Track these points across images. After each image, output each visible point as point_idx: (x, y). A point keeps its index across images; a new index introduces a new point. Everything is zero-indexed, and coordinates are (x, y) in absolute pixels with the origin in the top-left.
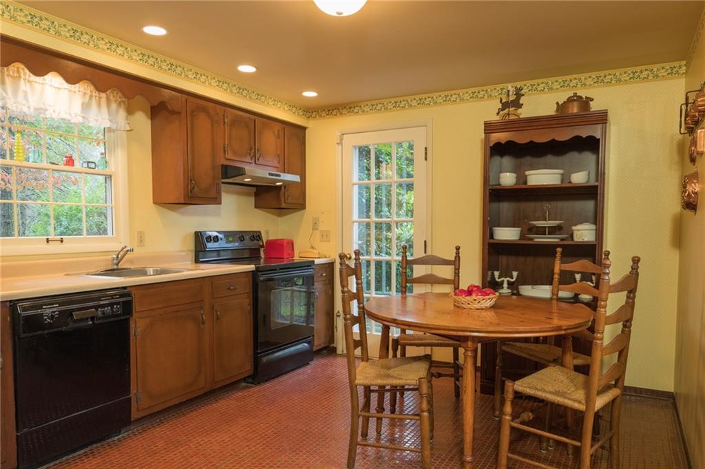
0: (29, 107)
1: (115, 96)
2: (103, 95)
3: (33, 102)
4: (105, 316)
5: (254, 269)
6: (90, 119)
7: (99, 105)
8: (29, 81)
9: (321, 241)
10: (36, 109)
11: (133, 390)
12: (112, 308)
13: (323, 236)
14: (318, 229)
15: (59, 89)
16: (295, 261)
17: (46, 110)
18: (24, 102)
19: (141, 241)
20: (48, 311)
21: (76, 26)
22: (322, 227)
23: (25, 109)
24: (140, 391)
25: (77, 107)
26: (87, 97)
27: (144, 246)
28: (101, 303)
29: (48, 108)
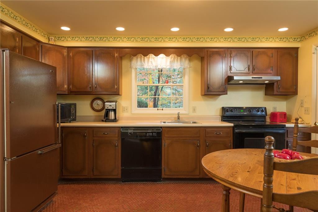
0: (153, 66)
1: (184, 56)
2: (179, 57)
3: (154, 64)
4: (150, 136)
5: (233, 126)
6: (174, 66)
7: (177, 61)
8: (153, 58)
9: (305, 114)
10: (155, 66)
11: (163, 166)
12: (153, 134)
13: (305, 110)
14: (303, 107)
15: (163, 58)
16: (266, 124)
17: (158, 66)
18: (151, 65)
19: (194, 110)
20: (130, 131)
21: (156, 37)
22: (306, 105)
23: (152, 67)
24: (166, 167)
25: (168, 63)
26: (173, 58)
27: (195, 112)
28: (148, 131)
29: (158, 65)
